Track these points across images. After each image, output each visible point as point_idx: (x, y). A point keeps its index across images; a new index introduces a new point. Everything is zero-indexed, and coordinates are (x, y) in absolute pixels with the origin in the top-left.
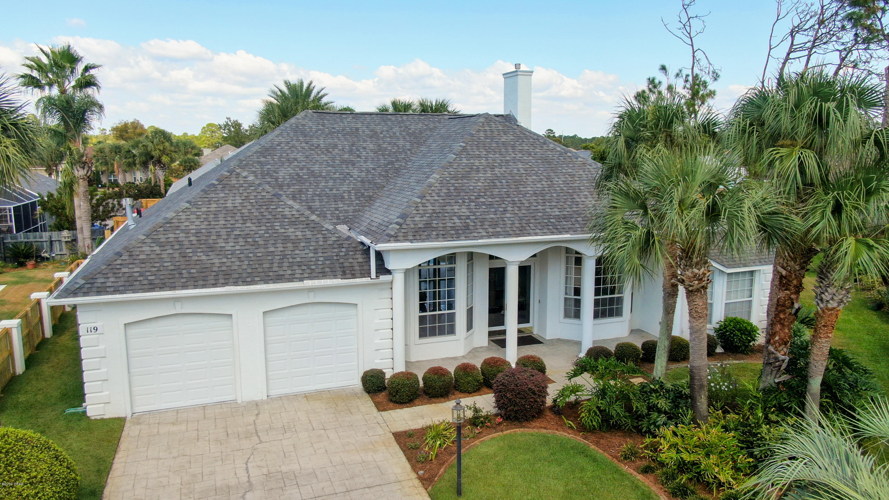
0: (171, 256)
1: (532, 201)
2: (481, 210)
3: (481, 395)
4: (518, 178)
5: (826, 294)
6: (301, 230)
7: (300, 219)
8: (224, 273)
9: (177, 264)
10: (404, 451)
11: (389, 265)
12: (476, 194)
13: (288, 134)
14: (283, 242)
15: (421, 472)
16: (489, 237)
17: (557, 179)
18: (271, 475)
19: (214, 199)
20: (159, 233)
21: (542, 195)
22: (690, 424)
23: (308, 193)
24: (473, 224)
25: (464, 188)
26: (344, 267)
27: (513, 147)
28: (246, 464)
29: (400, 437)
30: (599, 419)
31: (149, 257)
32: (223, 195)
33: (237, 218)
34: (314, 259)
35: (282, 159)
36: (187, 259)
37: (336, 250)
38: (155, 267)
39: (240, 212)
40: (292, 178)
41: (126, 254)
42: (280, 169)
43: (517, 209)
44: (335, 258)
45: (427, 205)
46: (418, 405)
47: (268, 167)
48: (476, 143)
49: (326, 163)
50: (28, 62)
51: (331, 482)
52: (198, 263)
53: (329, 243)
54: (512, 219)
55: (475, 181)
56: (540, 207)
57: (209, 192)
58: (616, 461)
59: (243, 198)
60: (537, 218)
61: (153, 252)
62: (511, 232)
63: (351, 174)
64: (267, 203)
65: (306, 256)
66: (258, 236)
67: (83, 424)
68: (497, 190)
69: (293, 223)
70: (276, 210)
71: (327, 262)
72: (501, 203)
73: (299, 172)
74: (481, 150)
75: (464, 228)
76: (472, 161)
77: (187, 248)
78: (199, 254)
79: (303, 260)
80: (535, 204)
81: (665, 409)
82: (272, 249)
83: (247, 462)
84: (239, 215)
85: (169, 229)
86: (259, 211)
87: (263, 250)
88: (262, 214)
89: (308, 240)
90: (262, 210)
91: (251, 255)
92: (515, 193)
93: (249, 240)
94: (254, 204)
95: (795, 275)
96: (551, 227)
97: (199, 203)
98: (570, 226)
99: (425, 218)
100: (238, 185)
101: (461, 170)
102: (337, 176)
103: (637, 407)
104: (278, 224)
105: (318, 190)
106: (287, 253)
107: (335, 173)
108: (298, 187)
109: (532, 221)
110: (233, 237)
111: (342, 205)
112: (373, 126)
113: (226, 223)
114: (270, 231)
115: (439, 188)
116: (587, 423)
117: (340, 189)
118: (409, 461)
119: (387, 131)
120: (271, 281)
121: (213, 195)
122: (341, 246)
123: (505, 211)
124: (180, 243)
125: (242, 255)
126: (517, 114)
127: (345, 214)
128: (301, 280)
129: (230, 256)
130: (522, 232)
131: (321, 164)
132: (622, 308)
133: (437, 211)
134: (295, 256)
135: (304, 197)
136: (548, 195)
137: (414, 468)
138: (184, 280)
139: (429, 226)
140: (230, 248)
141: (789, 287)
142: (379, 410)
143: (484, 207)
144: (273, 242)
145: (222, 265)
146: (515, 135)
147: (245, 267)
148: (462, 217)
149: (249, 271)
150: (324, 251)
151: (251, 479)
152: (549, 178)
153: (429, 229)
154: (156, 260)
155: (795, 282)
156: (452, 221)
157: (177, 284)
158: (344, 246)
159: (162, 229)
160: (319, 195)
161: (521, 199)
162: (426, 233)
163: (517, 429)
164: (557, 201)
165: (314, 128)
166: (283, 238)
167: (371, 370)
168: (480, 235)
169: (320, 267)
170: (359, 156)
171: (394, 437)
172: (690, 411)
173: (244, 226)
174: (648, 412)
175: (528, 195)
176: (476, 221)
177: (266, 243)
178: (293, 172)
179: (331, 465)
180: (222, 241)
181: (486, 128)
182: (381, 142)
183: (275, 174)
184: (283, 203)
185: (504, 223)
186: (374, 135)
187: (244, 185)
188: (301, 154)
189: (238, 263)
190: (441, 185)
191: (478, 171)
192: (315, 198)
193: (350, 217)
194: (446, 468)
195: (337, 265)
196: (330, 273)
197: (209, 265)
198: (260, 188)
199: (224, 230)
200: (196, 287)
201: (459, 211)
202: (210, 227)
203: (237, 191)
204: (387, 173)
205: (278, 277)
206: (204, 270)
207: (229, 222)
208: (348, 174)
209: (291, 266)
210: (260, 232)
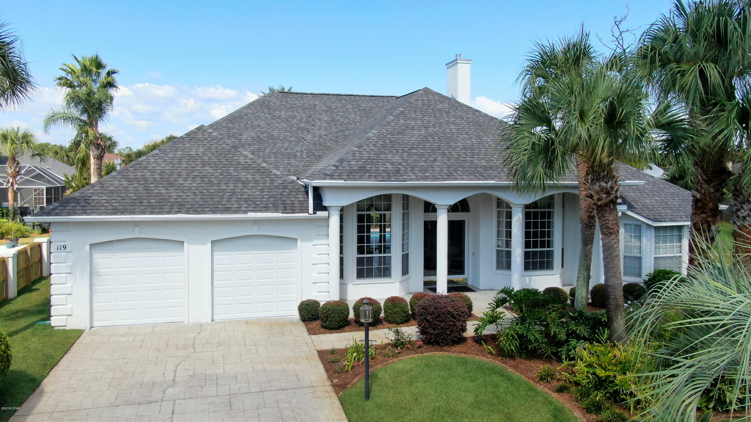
0: (136, 189)
1: (461, 154)
2: (413, 158)
3: (408, 326)
4: (450, 136)
5: (742, 211)
6: (252, 174)
7: (253, 166)
8: (178, 204)
9: (140, 195)
10: (324, 364)
11: (326, 203)
12: (409, 146)
13: (255, 108)
14: (234, 182)
15: (336, 381)
16: (418, 180)
17: (486, 138)
18: (196, 376)
19: (181, 148)
20: (130, 171)
21: (471, 149)
22: (606, 342)
23: (266, 151)
24: (404, 169)
25: (399, 141)
26: (286, 204)
27: (447, 113)
28: (176, 367)
29: (322, 354)
30: (517, 343)
31: (117, 189)
32: (189, 145)
33: (198, 163)
34: (260, 197)
35: (247, 126)
36: (149, 191)
37: (281, 191)
38: (120, 196)
39: (201, 158)
40: (253, 139)
41: (98, 186)
42: (245, 133)
43: (446, 159)
44: (279, 196)
45: (363, 153)
46: (347, 332)
47: (234, 131)
48: (414, 109)
49: (284, 130)
50: (65, 68)
51: (249, 384)
52: (158, 195)
53: (275, 184)
54: (441, 167)
55: (409, 137)
56: (468, 159)
57: (177, 143)
58: (532, 382)
59: (206, 148)
60: (465, 167)
61: (121, 185)
62: (438, 177)
63: (305, 138)
64: (225, 153)
65: (254, 194)
66: (213, 177)
67: (47, 332)
68: (429, 144)
69: (246, 168)
70: (233, 158)
71: (271, 199)
72: (432, 154)
73: (260, 135)
74: (418, 114)
75: (395, 172)
76: (408, 122)
77: (151, 184)
78: (160, 189)
79: (250, 197)
80: (464, 156)
81: (584, 334)
82: (224, 187)
83: (178, 365)
84: (200, 160)
85: (139, 169)
86: (218, 158)
87: (215, 188)
88: (220, 161)
89: (257, 182)
90: (220, 158)
91: (204, 191)
92: (446, 147)
93: (205, 180)
94: (215, 153)
95: (710, 197)
96: (477, 175)
97: (168, 151)
98: (496, 175)
99: (360, 163)
100: (203, 139)
101: (398, 128)
102: (293, 139)
103: (555, 332)
104: (233, 169)
105: (275, 149)
106: (236, 191)
107: (291, 137)
108: (257, 146)
109: (460, 169)
110: (192, 177)
111: (294, 161)
112: (329, 104)
113: (188, 166)
114: (224, 174)
115: (376, 141)
116: (505, 347)
117: (294, 149)
118: (327, 372)
119: (341, 107)
120: (219, 212)
121: (181, 146)
122: (285, 187)
123: (435, 160)
124: (146, 180)
125: (197, 191)
126: (457, 96)
127: (296, 168)
128: (246, 212)
129: (186, 191)
130: (450, 176)
131: (280, 130)
132: (552, 261)
133: (372, 158)
134: (244, 194)
135: (261, 154)
136: (476, 149)
137: (330, 378)
138: (144, 208)
139: (363, 169)
140: (188, 185)
141: (704, 210)
142: (310, 334)
143: (416, 156)
144: (226, 182)
145: (178, 197)
146: (450, 104)
147: (197, 200)
148: (394, 164)
149: (201, 203)
150: (270, 190)
151: (176, 378)
152: (478, 137)
153: (363, 171)
154: (122, 192)
155: (710, 205)
156: (385, 166)
157: (136, 210)
158: (288, 187)
159: (132, 168)
160: (275, 153)
161: (451, 152)
162: (360, 174)
163: (437, 352)
164: (485, 154)
165: (278, 104)
166: (235, 179)
167: (307, 300)
168: (409, 177)
169: (264, 203)
170: (314, 125)
171: (318, 354)
172: (606, 331)
173: (203, 169)
174: (567, 338)
175: (457, 149)
176: (407, 167)
177: (220, 182)
178: (255, 135)
179: (253, 371)
180: (182, 179)
181: (424, 98)
182: (334, 115)
183: (239, 136)
184: (239, 153)
185: (433, 169)
186: (329, 110)
187: (208, 139)
188: (264, 122)
189: (192, 197)
190: (377, 138)
191: (413, 129)
192: (271, 155)
193: (300, 170)
194: (360, 378)
195: (280, 202)
196: (272, 208)
197: (167, 197)
198: (222, 141)
199: (185, 171)
200: (152, 213)
201: (392, 158)
202: (173, 168)
203: (201, 143)
204: (337, 139)
205: (225, 209)
206: (162, 201)
207: (190, 166)
208: (303, 138)
209: (238, 200)
210: (215, 174)
